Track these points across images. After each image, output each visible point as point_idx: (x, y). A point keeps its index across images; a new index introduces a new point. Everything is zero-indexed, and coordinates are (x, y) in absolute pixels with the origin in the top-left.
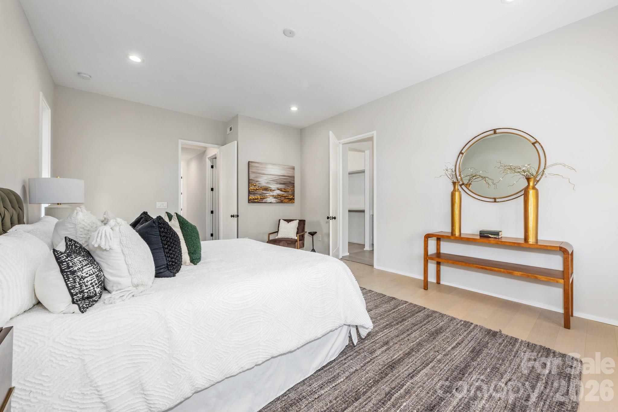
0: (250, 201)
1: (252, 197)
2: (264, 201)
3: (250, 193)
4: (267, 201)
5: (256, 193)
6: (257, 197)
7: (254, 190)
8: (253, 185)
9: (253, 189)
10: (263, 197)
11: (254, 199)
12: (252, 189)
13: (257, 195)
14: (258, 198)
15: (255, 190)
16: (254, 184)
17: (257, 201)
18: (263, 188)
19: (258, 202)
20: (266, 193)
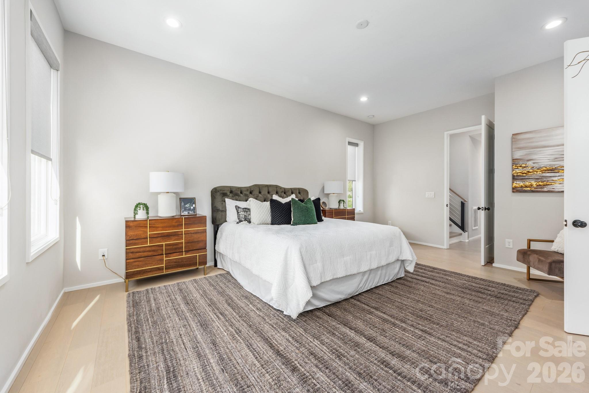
0: (515, 190)
1: (519, 184)
2: (545, 189)
3: (514, 178)
4: (554, 189)
5: (527, 177)
6: (530, 184)
7: (523, 174)
8: (520, 166)
9: (520, 173)
10: (545, 183)
11: (522, 187)
12: (518, 173)
13: (530, 180)
14: (532, 185)
15: (526, 173)
16: (523, 165)
17: (529, 189)
18: (544, 169)
19: (533, 192)
20: (551, 177)
